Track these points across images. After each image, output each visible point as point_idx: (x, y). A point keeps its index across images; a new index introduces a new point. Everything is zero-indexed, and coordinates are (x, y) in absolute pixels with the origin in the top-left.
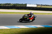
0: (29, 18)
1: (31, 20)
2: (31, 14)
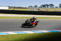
0: (31, 23)
1: (34, 25)
2: (34, 19)
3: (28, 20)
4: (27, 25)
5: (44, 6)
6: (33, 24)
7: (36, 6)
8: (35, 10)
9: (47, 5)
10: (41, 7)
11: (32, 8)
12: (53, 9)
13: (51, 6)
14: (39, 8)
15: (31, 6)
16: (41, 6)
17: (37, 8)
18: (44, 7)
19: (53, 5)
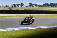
0: (29, 21)
3: (26, 18)
4: (26, 22)
5: (15, 5)
6: (31, 21)
7: (7, 6)
8: (7, 9)
9: (18, 5)
10: (12, 7)
11: (4, 7)
12: (23, 8)
13: (21, 5)
14: (10, 7)
15: (3, 6)
16: (12, 5)
17: (8, 7)
18: (15, 7)
19: (23, 4)
